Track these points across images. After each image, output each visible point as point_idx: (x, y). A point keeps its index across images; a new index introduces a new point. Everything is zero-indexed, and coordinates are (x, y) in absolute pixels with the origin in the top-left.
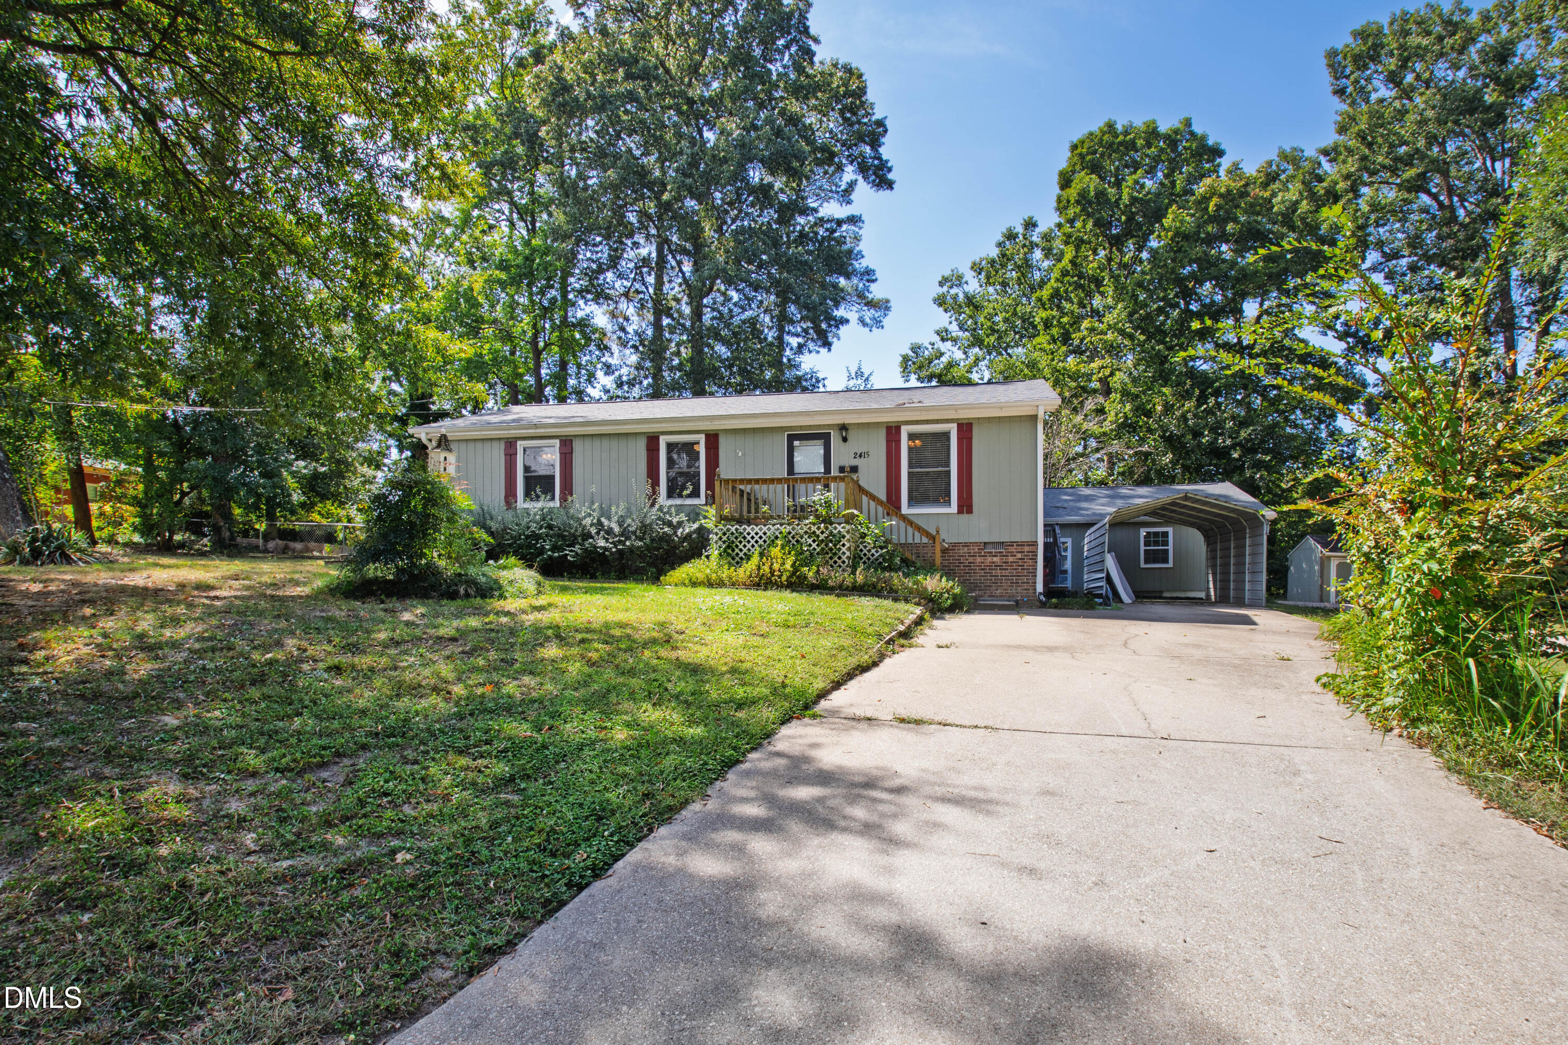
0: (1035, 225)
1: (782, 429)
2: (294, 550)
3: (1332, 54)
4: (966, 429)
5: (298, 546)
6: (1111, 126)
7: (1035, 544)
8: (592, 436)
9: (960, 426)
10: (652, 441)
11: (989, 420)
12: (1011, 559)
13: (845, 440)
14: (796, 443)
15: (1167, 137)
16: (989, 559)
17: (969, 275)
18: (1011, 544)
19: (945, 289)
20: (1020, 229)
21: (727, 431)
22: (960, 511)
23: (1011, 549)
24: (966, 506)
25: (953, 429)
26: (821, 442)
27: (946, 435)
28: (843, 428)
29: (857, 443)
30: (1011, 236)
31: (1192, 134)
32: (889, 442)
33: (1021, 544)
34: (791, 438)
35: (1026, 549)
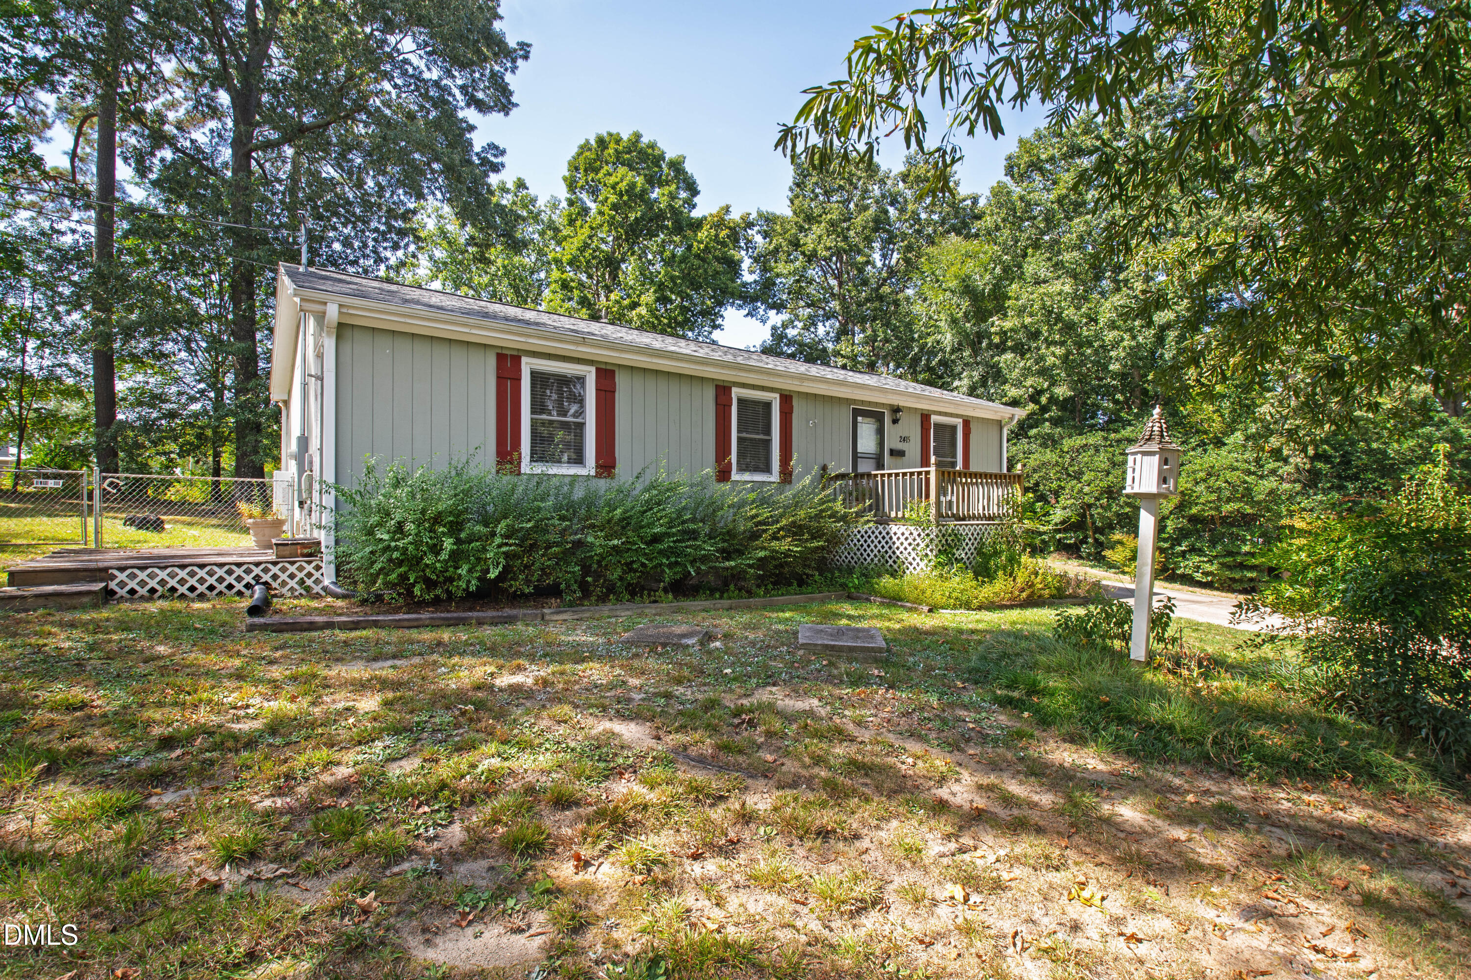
1: (848, 401)
10: (723, 393)
11: (979, 419)
13: (895, 421)
21: (800, 395)
25: (960, 424)
26: (876, 421)
27: (954, 429)
28: (896, 409)
29: (902, 426)
34: (855, 413)
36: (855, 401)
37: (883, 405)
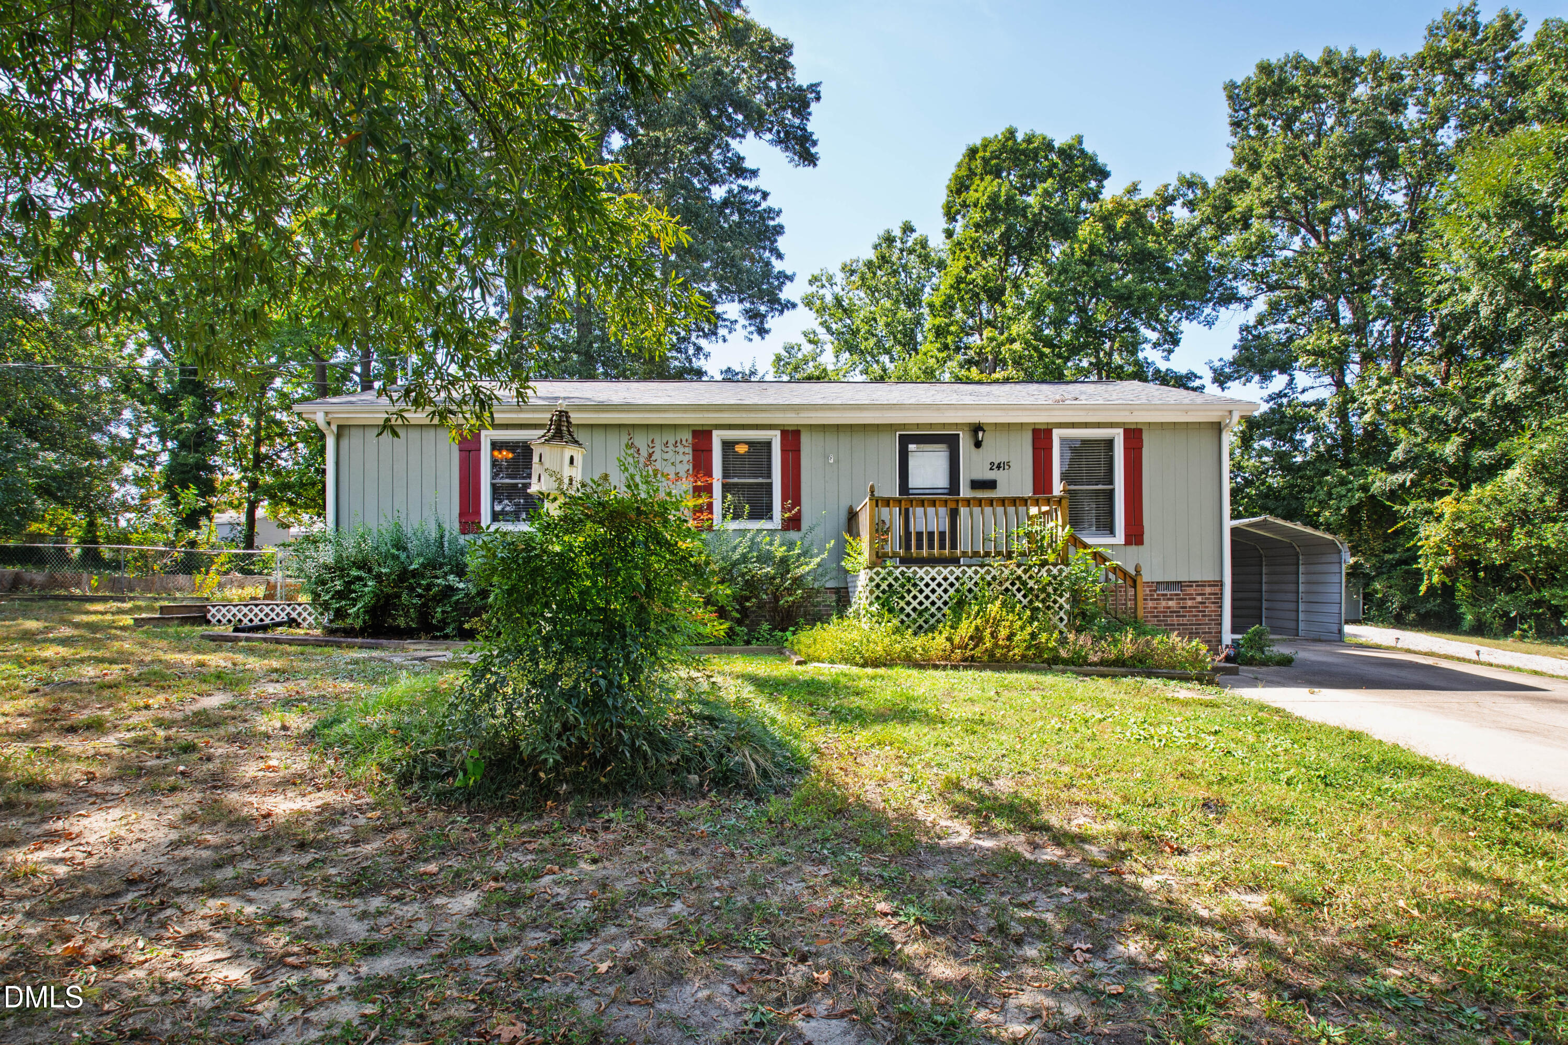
0: (912, 230)
1: (892, 427)
2: (31, 584)
3: (1231, 87)
4: (1134, 436)
5: (37, 575)
6: (1011, 133)
7: (1220, 584)
8: (606, 427)
9: (1127, 431)
10: (702, 437)
11: (1162, 426)
12: (1189, 603)
13: (978, 444)
14: (912, 447)
15: (1062, 152)
16: (1164, 603)
17: (839, 278)
18: (1190, 584)
19: (814, 288)
20: (897, 233)
21: (812, 428)
22: (1128, 542)
23: (1191, 591)
24: (1135, 536)
25: (1118, 436)
26: (943, 447)
27: (1109, 443)
28: (976, 429)
29: (994, 449)
30: (889, 240)
31: (1082, 152)
32: (1035, 449)
33: (1201, 584)
34: (905, 441)
35: (1208, 590)
36: (904, 426)
37: (957, 425)
